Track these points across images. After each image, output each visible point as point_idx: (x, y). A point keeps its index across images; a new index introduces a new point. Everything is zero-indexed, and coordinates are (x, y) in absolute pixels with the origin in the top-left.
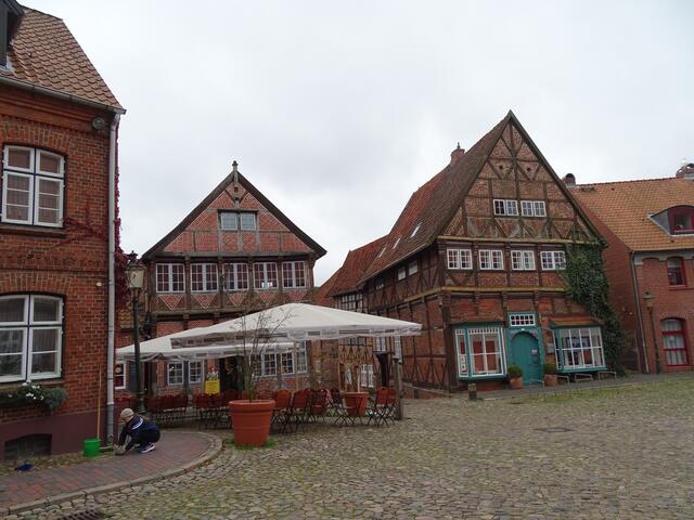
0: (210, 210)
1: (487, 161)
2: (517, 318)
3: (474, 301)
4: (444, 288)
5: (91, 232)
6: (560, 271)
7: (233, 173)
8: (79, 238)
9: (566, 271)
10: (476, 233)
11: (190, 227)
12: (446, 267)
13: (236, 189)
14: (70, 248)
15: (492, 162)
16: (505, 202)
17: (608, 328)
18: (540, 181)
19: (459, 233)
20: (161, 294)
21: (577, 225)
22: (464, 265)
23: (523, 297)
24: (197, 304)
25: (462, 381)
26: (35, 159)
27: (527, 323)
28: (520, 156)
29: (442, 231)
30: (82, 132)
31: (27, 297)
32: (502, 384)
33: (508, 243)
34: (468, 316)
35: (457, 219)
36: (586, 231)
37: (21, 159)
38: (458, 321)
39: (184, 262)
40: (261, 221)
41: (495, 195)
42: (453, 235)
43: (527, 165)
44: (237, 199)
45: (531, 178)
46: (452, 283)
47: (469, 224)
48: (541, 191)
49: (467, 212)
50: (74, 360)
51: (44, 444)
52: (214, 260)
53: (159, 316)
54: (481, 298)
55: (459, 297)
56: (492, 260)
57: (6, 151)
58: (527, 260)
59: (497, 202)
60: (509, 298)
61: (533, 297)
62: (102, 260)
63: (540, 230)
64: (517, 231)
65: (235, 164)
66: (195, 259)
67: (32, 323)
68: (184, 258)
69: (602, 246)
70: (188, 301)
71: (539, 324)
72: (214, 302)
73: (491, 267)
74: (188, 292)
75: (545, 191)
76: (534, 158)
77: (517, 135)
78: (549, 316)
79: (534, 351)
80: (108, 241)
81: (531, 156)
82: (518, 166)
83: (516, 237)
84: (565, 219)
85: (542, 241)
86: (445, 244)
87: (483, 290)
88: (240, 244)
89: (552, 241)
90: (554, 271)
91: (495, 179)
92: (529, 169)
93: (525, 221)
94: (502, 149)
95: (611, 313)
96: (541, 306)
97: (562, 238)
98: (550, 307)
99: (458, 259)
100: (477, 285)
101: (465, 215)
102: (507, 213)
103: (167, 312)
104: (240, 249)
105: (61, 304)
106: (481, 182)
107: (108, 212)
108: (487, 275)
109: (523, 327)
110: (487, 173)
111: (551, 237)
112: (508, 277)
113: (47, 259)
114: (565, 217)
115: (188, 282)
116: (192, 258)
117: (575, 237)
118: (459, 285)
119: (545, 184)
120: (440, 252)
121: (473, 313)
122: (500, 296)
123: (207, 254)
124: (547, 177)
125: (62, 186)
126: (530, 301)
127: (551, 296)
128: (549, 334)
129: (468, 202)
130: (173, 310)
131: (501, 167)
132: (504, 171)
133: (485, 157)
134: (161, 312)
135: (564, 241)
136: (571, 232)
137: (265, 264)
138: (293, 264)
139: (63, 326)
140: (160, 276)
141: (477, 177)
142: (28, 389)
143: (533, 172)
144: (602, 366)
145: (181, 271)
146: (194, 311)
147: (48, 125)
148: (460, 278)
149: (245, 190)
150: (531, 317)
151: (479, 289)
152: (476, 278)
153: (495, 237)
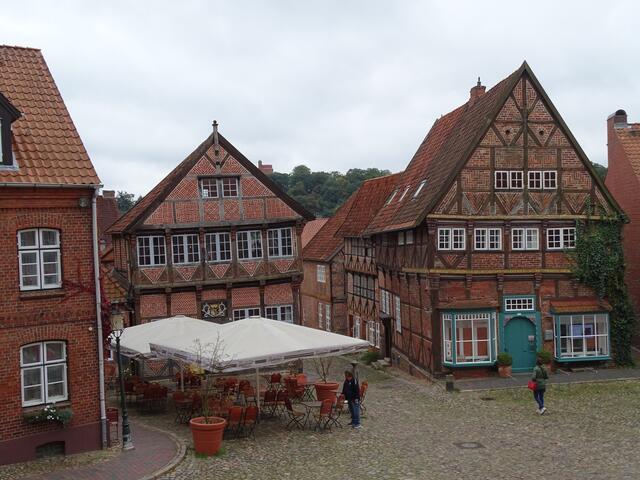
0: (190, 177)
1: (491, 125)
2: (514, 302)
3: (466, 284)
4: (432, 271)
5: (83, 289)
6: (569, 251)
7: (213, 134)
8: (75, 295)
9: (576, 251)
10: (472, 210)
11: (169, 198)
12: (435, 248)
13: (217, 153)
14: (68, 304)
15: (498, 126)
16: (509, 174)
17: (617, 315)
18: (554, 147)
19: (452, 210)
20: (143, 268)
21: (593, 197)
22: (456, 246)
23: (523, 279)
24: (179, 276)
25: (447, 367)
26: (39, 236)
27: (525, 307)
28: (533, 116)
29: (432, 209)
30: (71, 208)
31: (41, 344)
32: (491, 370)
33: (509, 220)
34: (457, 301)
35: (451, 195)
36: (605, 204)
37: (29, 239)
38: (447, 306)
39: (165, 234)
40: (244, 186)
41: (497, 165)
42: (445, 213)
43: (540, 128)
44: (218, 163)
45: (543, 143)
46: (442, 265)
47: (464, 201)
48: (554, 158)
49: (463, 186)
50: (77, 387)
51: (60, 447)
52: (195, 230)
53: (141, 290)
54: (474, 280)
55: (449, 280)
56: (489, 239)
57: (19, 236)
58: (530, 239)
59: (499, 174)
60: (506, 280)
61: (533, 279)
62: (91, 309)
63: (547, 205)
64: (520, 207)
65: (215, 124)
66: (175, 231)
67: (46, 362)
68: (164, 230)
69: (622, 221)
70: (170, 274)
71: (538, 309)
72: (197, 274)
73: (487, 247)
74: (170, 265)
75: (559, 159)
76: (550, 118)
77: (531, 91)
78: (551, 300)
79: (531, 337)
80: (95, 294)
81: (547, 116)
82: (529, 130)
83: (518, 214)
84: (581, 191)
85: (549, 217)
86: (436, 223)
87: (476, 272)
88: (222, 213)
89: (561, 216)
90: (562, 251)
91: (499, 147)
92: (541, 133)
93: (531, 195)
94: (511, 110)
95: (624, 297)
96: (543, 289)
97: (573, 213)
98: (553, 290)
99: (450, 239)
100: (469, 267)
101: (460, 189)
102: (509, 185)
103: (150, 286)
104: (222, 218)
105: (65, 346)
106: (483, 151)
107: (94, 270)
108: (481, 256)
109: (519, 311)
110: (491, 139)
111: (560, 212)
112: (506, 259)
113: (53, 315)
114: (580, 188)
115: (169, 255)
116: (173, 230)
117: (590, 212)
118: (449, 267)
119: (559, 150)
120: (430, 232)
121: (463, 296)
122: (495, 278)
123: (187, 226)
124: (564, 141)
125: (59, 254)
126: (531, 283)
127: (556, 279)
128: (550, 319)
129: (466, 175)
130: (155, 283)
131: (508, 132)
132: (511, 137)
133: (489, 121)
134: (144, 286)
135: (577, 217)
136: (585, 207)
137: (249, 233)
138: (279, 231)
139: (67, 362)
140: (141, 249)
141: (478, 145)
142: (48, 413)
143: (546, 135)
144: (607, 354)
145: (162, 243)
146: (176, 285)
147: (46, 208)
148: (451, 260)
149: (226, 153)
150: (530, 301)
151: (472, 272)
152: (469, 258)
153: (494, 214)
